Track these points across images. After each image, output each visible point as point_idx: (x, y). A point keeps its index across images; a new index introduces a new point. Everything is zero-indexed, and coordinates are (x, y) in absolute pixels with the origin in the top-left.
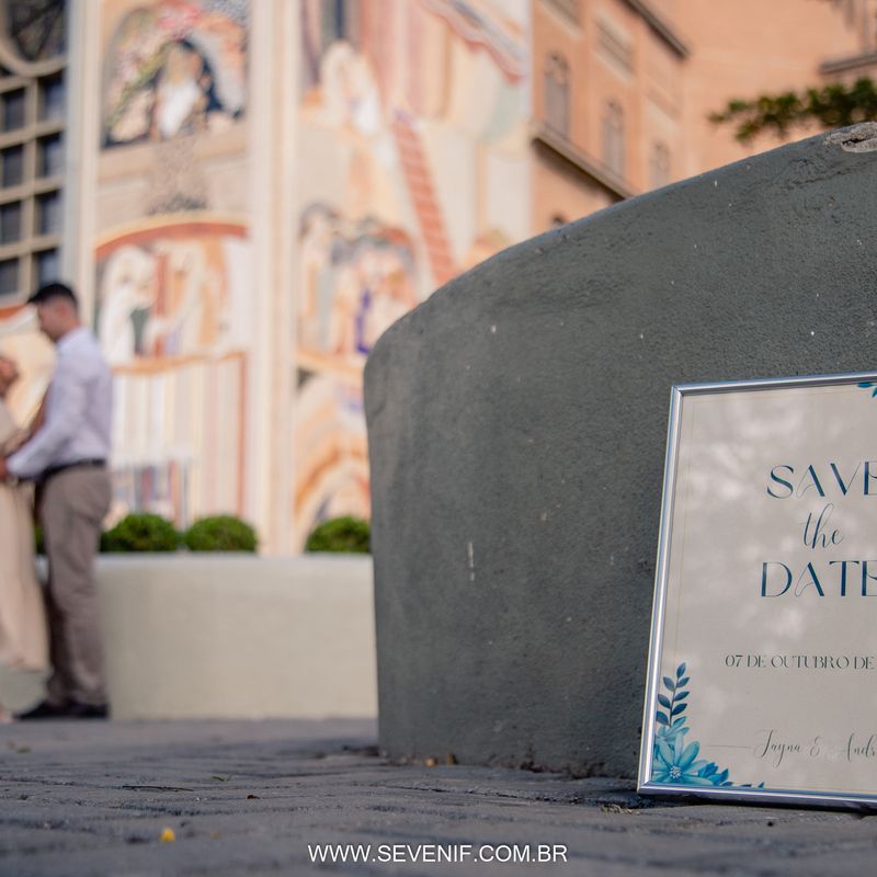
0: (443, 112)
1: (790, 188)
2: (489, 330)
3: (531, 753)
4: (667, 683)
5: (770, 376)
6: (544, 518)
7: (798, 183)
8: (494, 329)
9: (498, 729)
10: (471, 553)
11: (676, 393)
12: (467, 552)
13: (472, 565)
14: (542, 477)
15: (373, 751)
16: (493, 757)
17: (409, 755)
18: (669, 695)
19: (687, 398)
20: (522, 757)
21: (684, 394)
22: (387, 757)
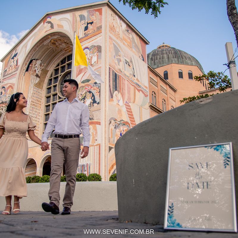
0: (134, 102)
1: (190, 110)
2: (136, 139)
3: (145, 220)
4: (170, 207)
5: (188, 146)
6: (147, 174)
7: (191, 110)
8: (137, 138)
9: (139, 215)
10: (134, 181)
11: (170, 150)
12: (133, 181)
13: (134, 184)
14: (146, 166)
15: (117, 219)
16: (138, 221)
17: (123, 220)
18: (170, 209)
19: (173, 151)
20: (144, 221)
21: (172, 150)
22: (120, 220)
